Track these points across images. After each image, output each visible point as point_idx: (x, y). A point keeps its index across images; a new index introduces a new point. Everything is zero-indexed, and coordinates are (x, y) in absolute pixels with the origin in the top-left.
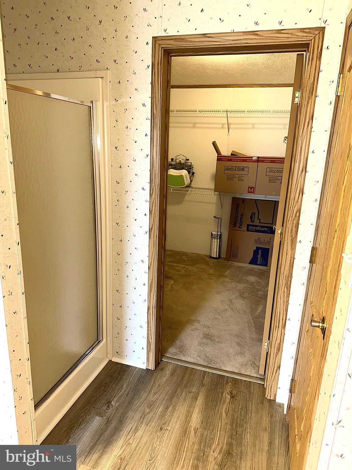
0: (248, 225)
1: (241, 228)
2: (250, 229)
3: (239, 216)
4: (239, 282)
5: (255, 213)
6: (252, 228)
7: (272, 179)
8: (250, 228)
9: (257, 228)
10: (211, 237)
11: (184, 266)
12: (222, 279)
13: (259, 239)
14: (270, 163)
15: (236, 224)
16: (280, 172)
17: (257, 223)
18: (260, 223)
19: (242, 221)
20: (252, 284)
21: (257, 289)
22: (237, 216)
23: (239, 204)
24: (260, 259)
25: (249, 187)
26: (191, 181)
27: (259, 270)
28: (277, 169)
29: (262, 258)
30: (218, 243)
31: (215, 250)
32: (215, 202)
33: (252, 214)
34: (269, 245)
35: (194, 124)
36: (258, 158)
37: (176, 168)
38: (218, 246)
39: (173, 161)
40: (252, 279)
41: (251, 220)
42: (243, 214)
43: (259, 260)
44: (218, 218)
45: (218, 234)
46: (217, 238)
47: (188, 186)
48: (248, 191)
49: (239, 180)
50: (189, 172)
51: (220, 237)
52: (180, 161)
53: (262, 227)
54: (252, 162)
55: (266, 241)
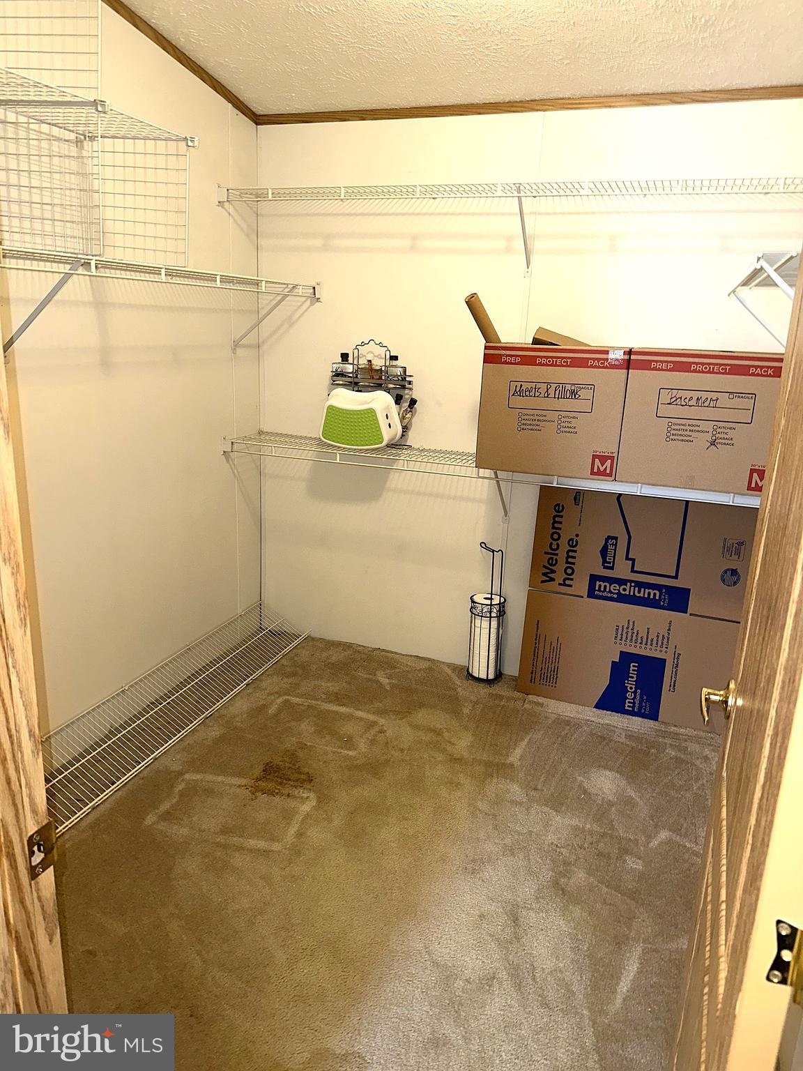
0: (594, 578)
1: (571, 586)
2: (599, 590)
3: (564, 547)
4: (556, 803)
5: (616, 538)
6: (605, 587)
7: (678, 427)
8: (600, 586)
9: (624, 590)
10: (472, 613)
11: (372, 717)
12: (495, 786)
13: (631, 627)
14: (670, 370)
15: (553, 572)
16: (706, 404)
17: (622, 570)
18: (633, 571)
19: (574, 564)
20: (601, 812)
21: (620, 839)
22: (554, 546)
23: (563, 506)
24: (635, 693)
25: (594, 457)
26: (405, 429)
27: (630, 736)
28: (695, 395)
29: (639, 691)
30: (494, 631)
31: (484, 653)
32: (485, 496)
33: (607, 540)
34: (664, 649)
35: (415, 238)
36: (630, 352)
37: (356, 384)
38: (493, 642)
39: (347, 361)
40: (605, 783)
41: (604, 561)
42: (575, 538)
43: (630, 696)
44: (493, 551)
45: (491, 605)
46: (491, 617)
47: (396, 445)
48: (592, 469)
49: (559, 431)
50: (398, 400)
51: (502, 613)
52: (370, 361)
53: (640, 585)
54: (606, 367)
55: (652, 635)
